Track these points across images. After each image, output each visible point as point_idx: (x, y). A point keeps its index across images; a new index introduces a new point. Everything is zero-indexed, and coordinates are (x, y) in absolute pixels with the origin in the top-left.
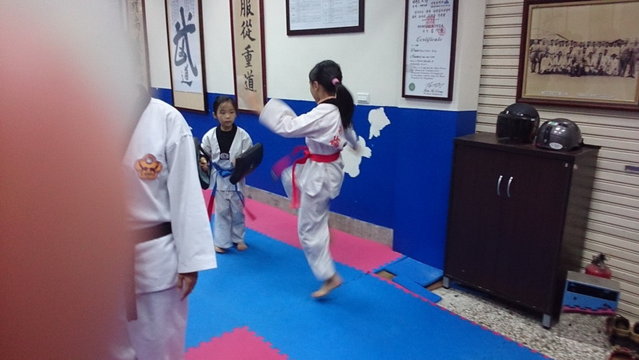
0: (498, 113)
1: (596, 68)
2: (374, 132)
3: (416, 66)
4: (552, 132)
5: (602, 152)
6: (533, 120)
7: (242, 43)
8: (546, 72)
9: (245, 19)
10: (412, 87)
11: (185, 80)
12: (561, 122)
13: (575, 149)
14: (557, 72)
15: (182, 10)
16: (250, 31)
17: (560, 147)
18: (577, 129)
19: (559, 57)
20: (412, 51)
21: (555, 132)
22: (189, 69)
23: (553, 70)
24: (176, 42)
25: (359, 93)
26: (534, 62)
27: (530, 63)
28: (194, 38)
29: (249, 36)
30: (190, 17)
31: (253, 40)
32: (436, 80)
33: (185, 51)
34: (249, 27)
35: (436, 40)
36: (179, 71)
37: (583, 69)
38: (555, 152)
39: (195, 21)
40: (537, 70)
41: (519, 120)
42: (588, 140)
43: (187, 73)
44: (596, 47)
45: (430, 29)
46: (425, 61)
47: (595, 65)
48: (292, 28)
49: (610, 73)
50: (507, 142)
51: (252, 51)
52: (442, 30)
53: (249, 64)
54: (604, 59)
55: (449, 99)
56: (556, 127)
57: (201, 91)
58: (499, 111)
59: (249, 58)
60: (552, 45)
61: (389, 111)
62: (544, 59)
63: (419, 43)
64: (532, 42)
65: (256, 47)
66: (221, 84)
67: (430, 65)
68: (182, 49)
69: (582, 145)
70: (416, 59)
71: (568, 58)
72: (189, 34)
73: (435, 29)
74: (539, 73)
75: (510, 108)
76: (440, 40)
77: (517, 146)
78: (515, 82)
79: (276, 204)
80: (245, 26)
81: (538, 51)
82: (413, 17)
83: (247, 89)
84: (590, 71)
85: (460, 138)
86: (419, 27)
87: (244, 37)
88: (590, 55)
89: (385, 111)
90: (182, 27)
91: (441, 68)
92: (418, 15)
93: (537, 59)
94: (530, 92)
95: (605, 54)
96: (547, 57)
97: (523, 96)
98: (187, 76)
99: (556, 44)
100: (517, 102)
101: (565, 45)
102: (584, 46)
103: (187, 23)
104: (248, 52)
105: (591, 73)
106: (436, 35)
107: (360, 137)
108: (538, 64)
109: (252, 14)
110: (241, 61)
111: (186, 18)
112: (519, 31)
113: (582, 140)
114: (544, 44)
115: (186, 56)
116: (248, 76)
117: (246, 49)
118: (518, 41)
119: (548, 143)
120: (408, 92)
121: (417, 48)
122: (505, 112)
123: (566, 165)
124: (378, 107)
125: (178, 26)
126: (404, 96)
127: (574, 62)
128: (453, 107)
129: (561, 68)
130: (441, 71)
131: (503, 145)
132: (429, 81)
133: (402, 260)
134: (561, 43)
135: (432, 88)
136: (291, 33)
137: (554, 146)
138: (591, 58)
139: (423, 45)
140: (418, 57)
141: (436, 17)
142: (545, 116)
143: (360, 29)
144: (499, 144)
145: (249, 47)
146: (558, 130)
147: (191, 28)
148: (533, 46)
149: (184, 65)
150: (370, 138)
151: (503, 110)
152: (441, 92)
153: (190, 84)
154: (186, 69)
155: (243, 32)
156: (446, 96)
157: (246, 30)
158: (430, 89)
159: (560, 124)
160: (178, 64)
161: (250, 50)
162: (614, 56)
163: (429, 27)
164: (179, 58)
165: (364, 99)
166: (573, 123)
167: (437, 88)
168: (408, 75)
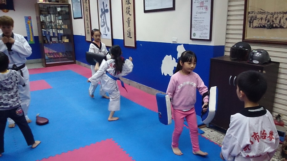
0: (231, 46)
1: (279, 25)
2: (179, 55)
3: (196, 25)
4: (254, 55)
5: (281, 65)
6: (246, 49)
7: (126, 16)
8: (256, 27)
9: (127, 6)
10: (194, 35)
11: (105, 34)
13: (266, 63)
14: (261, 27)
15: (103, 3)
16: (129, 11)
17: (258, 62)
18: (267, 54)
19: (262, 20)
20: (194, 18)
21: (256, 55)
22: (106, 29)
23: (258, 26)
24: (101, 17)
25: (173, 38)
26: (250, 22)
27: (248, 23)
28: (108, 15)
29: (129, 13)
31: (130, 15)
32: (205, 31)
33: (105, 21)
34: (129, 10)
35: (204, 13)
37: (273, 25)
38: (256, 65)
39: (108, 8)
40: (251, 26)
41: (241, 49)
42: (273, 59)
43: (105, 30)
44: (279, 15)
45: (201, 8)
46: (200, 23)
47: (278, 23)
48: (146, 9)
49: (285, 27)
50: (235, 60)
51: (130, 20)
52: (207, 8)
53: (129, 26)
54: (282, 21)
55: (210, 40)
56: (256, 53)
57: (111, 38)
59: (129, 23)
60: (258, 14)
61: (186, 46)
62: (255, 21)
63: (197, 14)
64: (249, 13)
65: (132, 18)
66: (118, 36)
67: (201, 24)
68: (103, 20)
69: (270, 62)
70: (196, 22)
71: (266, 20)
72: (106, 13)
73: (204, 8)
74: (252, 28)
75: (238, 44)
76: (206, 13)
77: (238, 62)
78: (241, 32)
79: (140, 88)
80: (127, 9)
81: (252, 17)
82: (195, 2)
83: (128, 37)
84: (276, 26)
85: (216, 58)
86: (197, 7)
87: (127, 14)
88: (276, 19)
89: (184, 46)
90: (103, 10)
91: (207, 26)
93: (251, 21)
94: (248, 37)
95: (283, 18)
96: (256, 20)
97: (245, 39)
98: (105, 32)
99: (260, 14)
100: (243, 41)
101: (264, 14)
102: (273, 14)
103: (105, 9)
104: (129, 20)
105: (276, 27)
106: (204, 10)
107: (173, 58)
108: (252, 23)
109: (130, 4)
110: (126, 24)
111: (105, 6)
112: (243, 8)
113: (270, 59)
114: (254, 14)
115: (105, 23)
116: (128, 31)
117: (128, 19)
118: (243, 13)
119: (252, 60)
120: (193, 37)
121: (196, 17)
122: (234, 46)
124: (181, 44)
125: (102, 10)
126: (191, 39)
127: (268, 22)
128: (212, 44)
129: (263, 25)
130: (206, 27)
131: (234, 62)
132: (202, 32)
135: (203, 35)
136: (146, 12)
137: (255, 62)
138: (276, 20)
139: (199, 16)
140: (197, 21)
141: (204, 2)
142: (253, 47)
143: (173, 9)
144: (232, 61)
145: (129, 18)
146: (258, 54)
147: (107, 11)
148: (250, 15)
149: (104, 27)
150: (178, 58)
151: (233, 45)
152: (207, 37)
153: (106, 35)
154: (105, 29)
155: (127, 12)
156: (208, 38)
157: (128, 11)
158: (202, 36)
159: (258, 52)
160: (102, 26)
161: (129, 19)
163: (201, 7)
164: (102, 24)
165: (175, 40)
166: (265, 51)
167: (205, 35)
168: (193, 29)
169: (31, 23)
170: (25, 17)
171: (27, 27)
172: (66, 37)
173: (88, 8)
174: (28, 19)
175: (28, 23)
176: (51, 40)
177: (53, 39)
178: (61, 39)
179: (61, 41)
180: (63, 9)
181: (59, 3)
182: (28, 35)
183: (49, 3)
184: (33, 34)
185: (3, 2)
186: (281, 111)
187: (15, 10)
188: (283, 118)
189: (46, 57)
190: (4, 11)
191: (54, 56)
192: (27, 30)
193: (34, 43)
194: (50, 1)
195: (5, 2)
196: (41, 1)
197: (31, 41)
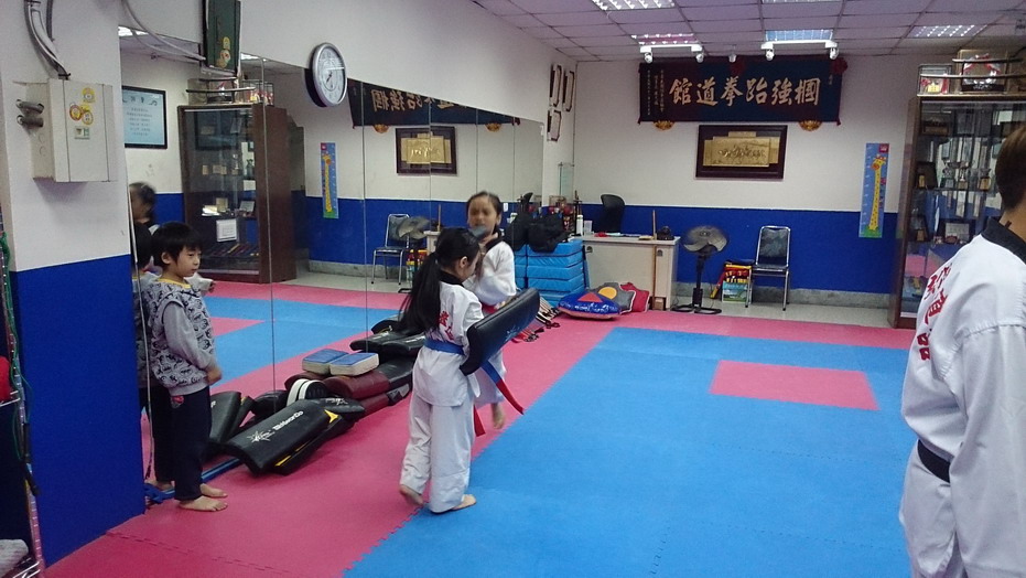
169: (885, 168)
170: (868, 145)
171: (869, 181)
174: (878, 151)
175: (876, 166)
176: (941, 231)
181: (1006, 94)
182: (864, 208)
183: (960, 94)
184: (882, 205)
185: (809, 97)
187: (839, 124)
190: (805, 127)
192: (865, 188)
193: (879, 235)
194: (965, 88)
195: (814, 96)
196: (934, 89)
197: (871, 228)
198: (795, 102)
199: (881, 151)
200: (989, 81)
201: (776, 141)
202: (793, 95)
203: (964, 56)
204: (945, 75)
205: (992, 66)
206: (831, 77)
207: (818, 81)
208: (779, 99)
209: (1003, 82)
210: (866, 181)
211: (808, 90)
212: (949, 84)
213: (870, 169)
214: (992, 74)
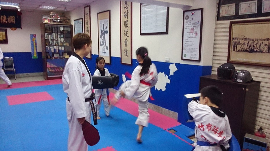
0: (218, 67)
1: (259, 50)
2: (172, 73)
3: (187, 48)
4: (238, 75)
5: (262, 84)
6: (231, 70)
7: (124, 38)
8: (239, 51)
9: (126, 29)
10: (185, 56)
11: (103, 51)
12: (242, 71)
13: (248, 82)
14: (243, 51)
15: (103, 25)
16: (127, 33)
17: (241, 81)
18: (249, 74)
19: (244, 45)
20: (185, 41)
21: (240, 75)
22: (105, 47)
23: (242, 50)
24: (101, 37)
25: (166, 58)
26: (234, 47)
27: (233, 47)
28: (107, 36)
29: (127, 35)
30: (106, 28)
31: (128, 37)
32: (194, 53)
34: (127, 32)
35: (194, 38)
36: (101, 48)
37: (254, 50)
38: (239, 83)
39: (108, 29)
40: (235, 50)
41: (226, 70)
42: (254, 79)
43: (104, 49)
44: (259, 41)
45: (192, 33)
46: (190, 46)
47: (258, 48)
48: (142, 32)
49: (264, 51)
50: (221, 79)
51: (128, 41)
53: (126, 46)
54: (262, 46)
55: (199, 61)
56: (240, 73)
57: (109, 56)
58: (218, 66)
59: (126, 43)
60: (241, 40)
61: (177, 65)
62: (238, 45)
63: (188, 39)
64: (233, 39)
65: (129, 39)
66: (116, 54)
67: (192, 47)
68: (103, 40)
69: (252, 81)
70: (187, 45)
71: (247, 45)
72: (105, 34)
73: (194, 33)
74: (236, 51)
75: (224, 65)
76: (196, 37)
77: (224, 81)
78: (227, 55)
79: (134, 101)
80: (125, 31)
81: (236, 42)
83: (125, 55)
84: (256, 50)
85: (204, 77)
86: (188, 32)
87: (125, 36)
88: (256, 44)
89: (175, 65)
90: (103, 32)
91: (196, 48)
92: (187, 28)
93: (235, 46)
94: (232, 59)
95: (262, 44)
96: (239, 45)
97: (230, 60)
98: (104, 50)
99: (243, 40)
100: (228, 62)
101: (246, 40)
102: (254, 40)
103: (105, 30)
104: (126, 41)
105: (257, 52)
106: (194, 36)
107: (166, 75)
108: (236, 48)
109: (128, 27)
110: (124, 44)
112: (228, 34)
113: (252, 79)
114: (238, 39)
115: (104, 42)
116: (125, 50)
117: (126, 40)
118: (228, 38)
119: (237, 79)
120: (184, 58)
121: (187, 41)
122: (220, 67)
123: (243, 89)
124: (173, 63)
125: (102, 31)
126: (182, 59)
127: (250, 47)
128: (201, 64)
129: (245, 49)
130: (196, 50)
131: (221, 80)
132: (192, 53)
133: (181, 126)
134: (245, 39)
135: (193, 56)
136: (141, 34)
137: (239, 81)
138: (256, 45)
139: (189, 40)
140: (187, 44)
141: (194, 29)
142: (237, 68)
143: (167, 33)
144: (219, 80)
145: (126, 39)
146: (241, 74)
147: (106, 32)
148: (234, 40)
149: (103, 46)
150: (170, 75)
151: (220, 65)
152: (196, 58)
153: (105, 53)
154: (104, 47)
155: (125, 34)
156: (198, 59)
157: (126, 33)
158: (192, 57)
159: (242, 72)
160: (101, 45)
161: (127, 40)
162: (266, 45)
163: (191, 32)
164: (102, 43)
165: (168, 60)
166: (248, 71)
167: (195, 56)
168: (184, 51)
169: (36, 41)
170: (30, 35)
171: (32, 44)
172: (67, 54)
173: (89, 29)
174: (33, 36)
175: (33, 40)
176: (53, 56)
177: (55, 55)
178: (63, 55)
179: (62, 57)
180: (66, 29)
181: (63, 24)
182: (32, 51)
183: (53, 23)
184: (36, 50)
185: (12, 21)
186: (262, 125)
187: (22, 29)
188: (265, 130)
189: (48, 71)
190: (12, 29)
191: (55, 70)
192: (31, 46)
193: (37, 58)
194: (54, 22)
195: (14, 21)
196: (46, 21)
197: (35, 56)
198: (8, 22)
199: (34, 36)
200: (59, 20)
201: (4, 33)
202: (7, 20)
203: (53, 14)
204: (49, 18)
205: (59, 17)
206: (18, 16)
207: (14, 17)
208: (3, 21)
209: (62, 21)
210: (31, 44)
211: (12, 19)
212: (50, 20)
213: (32, 41)
214: (59, 19)
